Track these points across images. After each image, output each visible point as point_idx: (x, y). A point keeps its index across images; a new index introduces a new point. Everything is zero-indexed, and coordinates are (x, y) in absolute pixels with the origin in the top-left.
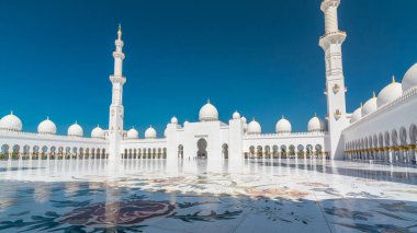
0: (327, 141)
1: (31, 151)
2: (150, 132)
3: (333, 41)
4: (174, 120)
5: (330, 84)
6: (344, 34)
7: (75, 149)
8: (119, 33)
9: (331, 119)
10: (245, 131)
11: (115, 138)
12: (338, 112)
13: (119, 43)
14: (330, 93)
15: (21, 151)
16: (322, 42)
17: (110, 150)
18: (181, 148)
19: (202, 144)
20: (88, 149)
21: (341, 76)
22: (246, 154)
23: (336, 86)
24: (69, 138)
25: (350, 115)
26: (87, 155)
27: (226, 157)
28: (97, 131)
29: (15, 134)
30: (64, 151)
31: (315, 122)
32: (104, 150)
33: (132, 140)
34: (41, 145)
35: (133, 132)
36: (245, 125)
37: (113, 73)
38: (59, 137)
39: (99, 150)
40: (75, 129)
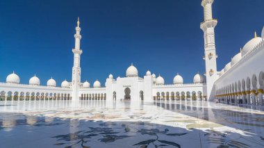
0: (205, 89)
1: (25, 95)
2: (97, 83)
3: (209, 26)
4: (111, 76)
5: (207, 53)
6: (216, 21)
7: (51, 94)
8: (78, 22)
9: (207, 75)
10: (154, 83)
11: (75, 87)
12: (211, 71)
13: (78, 29)
14: (206, 58)
15: (19, 95)
16: (202, 26)
17: (73, 95)
18: (115, 93)
19: (127, 91)
20: (59, 94)
21: (214, 48)
22: (154, 97)
23: (210, 54)
24: (48, 87)
25: (219, 72)
26: (59, 97)
27: (142, 99)
28: (65, 83)
29: (16, 85)
30: (45, 95)
31: (197, 77)
32: (69, 95)
33: (86, 89)
34: (31, 92)
35: (86, 84)
36: (154, 79)
37: (74, 48)
38: (42, 87)
39: (65, 95)
40: (51, 82)
